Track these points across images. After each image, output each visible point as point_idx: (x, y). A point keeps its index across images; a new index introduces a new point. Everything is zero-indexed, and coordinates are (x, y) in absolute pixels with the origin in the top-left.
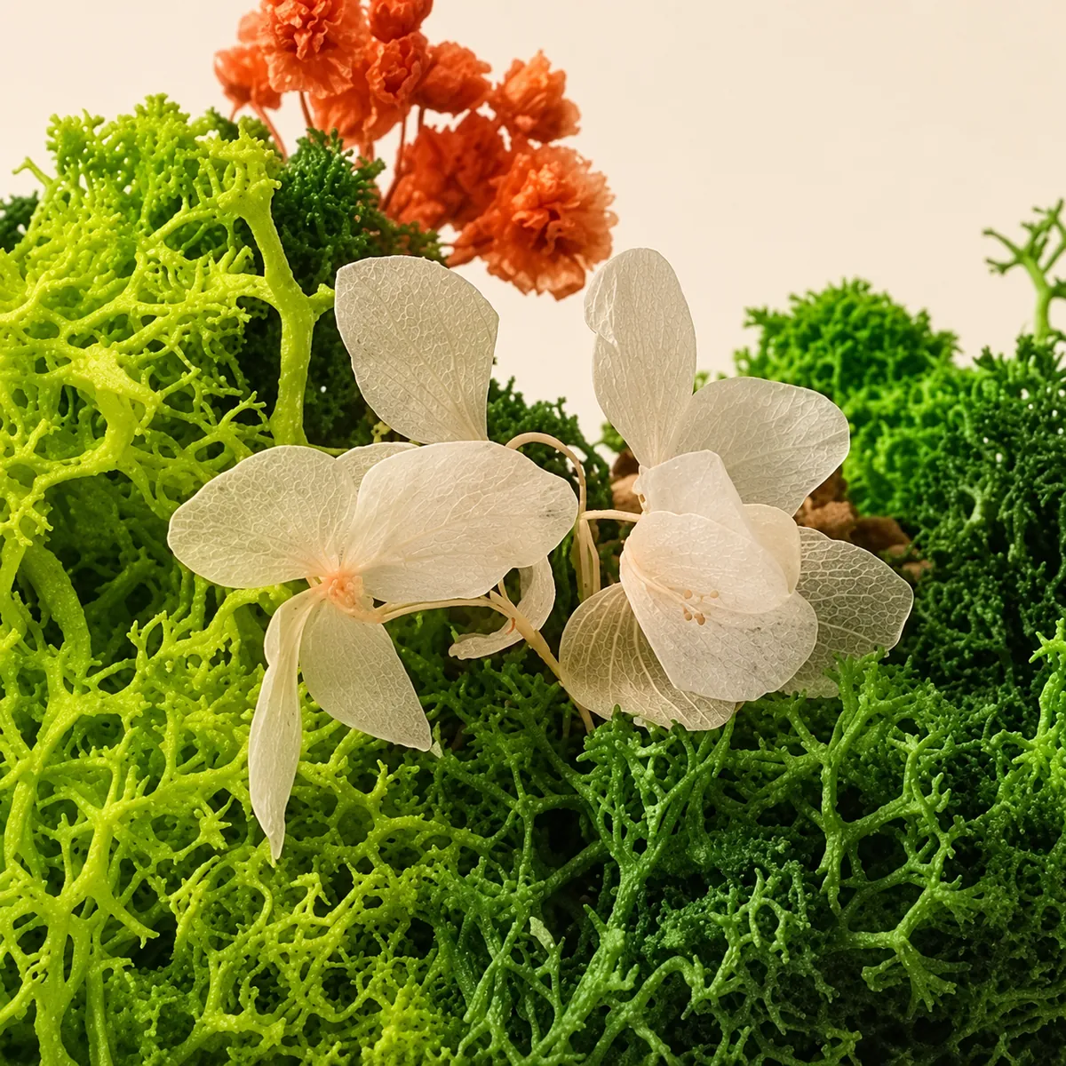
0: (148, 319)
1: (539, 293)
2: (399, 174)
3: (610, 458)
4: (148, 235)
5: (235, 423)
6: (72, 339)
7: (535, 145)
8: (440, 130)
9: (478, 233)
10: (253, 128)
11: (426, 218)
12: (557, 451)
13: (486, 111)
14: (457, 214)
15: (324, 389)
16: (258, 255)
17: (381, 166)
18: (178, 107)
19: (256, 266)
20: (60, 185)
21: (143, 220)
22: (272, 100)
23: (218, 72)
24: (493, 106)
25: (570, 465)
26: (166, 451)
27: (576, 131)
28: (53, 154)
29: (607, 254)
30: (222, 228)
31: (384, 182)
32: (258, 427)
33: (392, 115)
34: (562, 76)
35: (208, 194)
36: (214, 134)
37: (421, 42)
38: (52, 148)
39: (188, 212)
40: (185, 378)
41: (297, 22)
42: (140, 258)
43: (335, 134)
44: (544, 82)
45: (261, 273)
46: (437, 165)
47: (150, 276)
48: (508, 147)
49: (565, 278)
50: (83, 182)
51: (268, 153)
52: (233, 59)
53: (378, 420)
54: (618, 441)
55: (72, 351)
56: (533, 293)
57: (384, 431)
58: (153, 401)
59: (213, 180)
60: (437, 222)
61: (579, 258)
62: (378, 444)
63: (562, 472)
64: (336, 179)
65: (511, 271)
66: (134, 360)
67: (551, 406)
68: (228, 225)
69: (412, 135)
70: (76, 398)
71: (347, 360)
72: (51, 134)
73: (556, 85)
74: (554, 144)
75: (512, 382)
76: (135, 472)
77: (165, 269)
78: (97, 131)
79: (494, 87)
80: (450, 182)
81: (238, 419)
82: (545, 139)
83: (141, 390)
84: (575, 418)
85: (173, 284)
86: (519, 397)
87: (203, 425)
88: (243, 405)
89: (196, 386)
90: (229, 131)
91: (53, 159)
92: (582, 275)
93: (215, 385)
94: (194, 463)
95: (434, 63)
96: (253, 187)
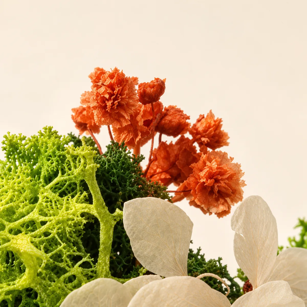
0: (43, 223)
1: (211, 213)
2: (151, 161)
3: (241, 284)
4: (43, 186)
5: (81, 268)
6: (10, 231)
7: (210, 150)
8: (168, 143)
9: (185, 187)
10: (88, 141)
11: (162, 180)
12: (218, 281)
13: (188, 135)
14: (176, 179)
15: (118, 253)
16: (90, 196)
17: (142, 158)
18: (57, 132)
19: (89, 200)
20: (7, 164)
21: (42, 180)
22: (96, 129)
23: (73, 117)
24: (191, 133)
25: (224, 286)
26: (51, 279)
27: (227, 144)
28: (5, 151)
29: (241, 199)
30: (75, 184)
31: (144, 165)
32: (91, 269)
33: (147, 136)
34: (220, 121)
35: (70, 169)
36: (72, 144)
37: (160, 105)
38: (5, 149)
39: (61, 177)
40: (60, 248)
41: (107, 96)
42: (40, 196)
43: (123, 144)
44: (213, 123)
45: (91, 203)
46: (167, 158)
47: (44, 204)
48: (198, 151)
49: (222, 208)
50: (17, 163)
51: (95, 152)
52: (79, 112)
53: (141, 266)
54: (244, 276)
55: (10, 236)
56: (208, 214)
57: (144, 271)
58: (46, 258)
59: (72, 164)
60: (167, 182)
61: (228, 200)
62: (141, 277)
63: (221, 290)
64: (123, 163)
65: (198, 203)
66: (37, 240)
67: (215, 261)
68: (78, 183)
69: (156, 145)
70: (13, 256)
71: (128, 241)
72: (4, 143)
73: (218, 125)
74: (217, 150)
75: (199, 250)
76: (37, 288)
77: (51, 201)
78: (23, 142)
79: (192, 125)
80: (173, 165)
81: (82, 266)
82: (213, 148)
83: (41, 253)
84: (226, 266)
85: (54, 207)
86: (202, 257)
87: (67, 268)
88: (84, 260)
89: (64, 251)
90: (78, 143)
91: (5, 153)
92: (229, 207)
93: (71, 251)
94: (63, 285)
95: (166, 115)
96: (88, 167)
